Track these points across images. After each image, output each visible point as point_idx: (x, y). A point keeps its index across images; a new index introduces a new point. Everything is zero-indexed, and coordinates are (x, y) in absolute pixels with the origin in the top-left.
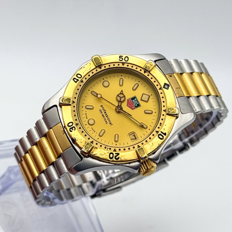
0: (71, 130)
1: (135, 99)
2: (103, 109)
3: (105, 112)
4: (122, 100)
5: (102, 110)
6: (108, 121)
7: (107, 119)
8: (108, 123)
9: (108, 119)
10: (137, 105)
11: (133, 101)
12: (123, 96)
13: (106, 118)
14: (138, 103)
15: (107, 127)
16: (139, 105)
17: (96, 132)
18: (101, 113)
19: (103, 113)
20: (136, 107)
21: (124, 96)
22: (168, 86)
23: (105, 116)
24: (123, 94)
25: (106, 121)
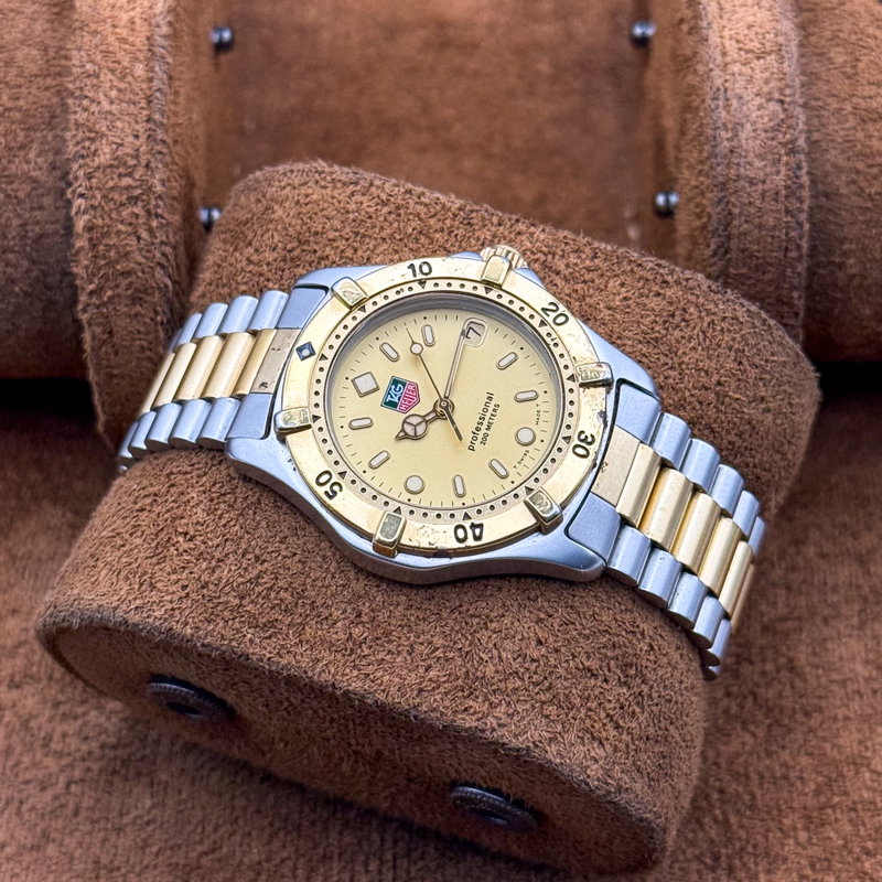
0: (590, 440)
1: (389, 399)
2: (475, 438)
3: (478, 429)
4: (420, 420)
5: (480, 440)
6: (492, 407)
7: (488, 415)
8: (493, 403)
9: (485, 410)
10: (399, 385)
11: (396, 400)
12: (406, 426)
13: (487, 418)
14: (393, 387)
15: (504, 398)
16: (395, 382)
17: (539, 408)
18: (486, 436)
19: (483, 430)
20: (404, 384)
21: (405, 422)
22: (300, 350)
23: (485, 423)
24: (403, 430)
25: (494, 410)
